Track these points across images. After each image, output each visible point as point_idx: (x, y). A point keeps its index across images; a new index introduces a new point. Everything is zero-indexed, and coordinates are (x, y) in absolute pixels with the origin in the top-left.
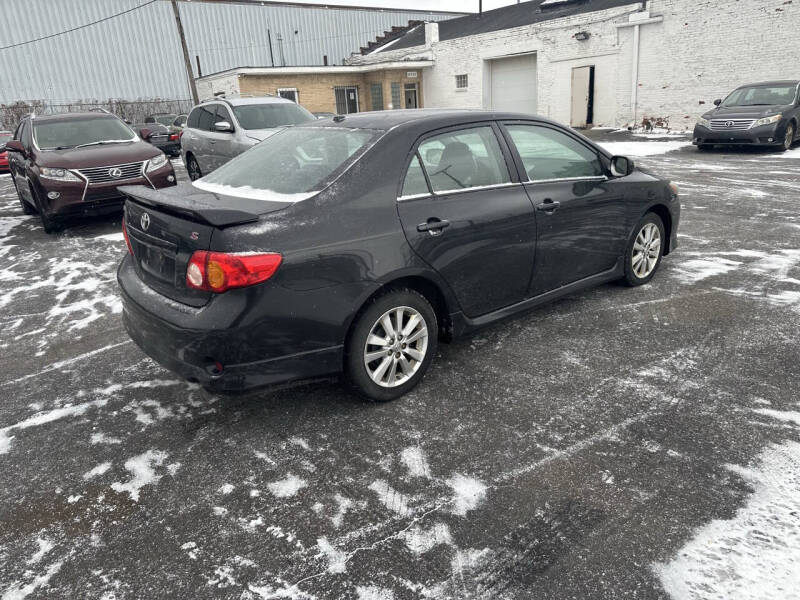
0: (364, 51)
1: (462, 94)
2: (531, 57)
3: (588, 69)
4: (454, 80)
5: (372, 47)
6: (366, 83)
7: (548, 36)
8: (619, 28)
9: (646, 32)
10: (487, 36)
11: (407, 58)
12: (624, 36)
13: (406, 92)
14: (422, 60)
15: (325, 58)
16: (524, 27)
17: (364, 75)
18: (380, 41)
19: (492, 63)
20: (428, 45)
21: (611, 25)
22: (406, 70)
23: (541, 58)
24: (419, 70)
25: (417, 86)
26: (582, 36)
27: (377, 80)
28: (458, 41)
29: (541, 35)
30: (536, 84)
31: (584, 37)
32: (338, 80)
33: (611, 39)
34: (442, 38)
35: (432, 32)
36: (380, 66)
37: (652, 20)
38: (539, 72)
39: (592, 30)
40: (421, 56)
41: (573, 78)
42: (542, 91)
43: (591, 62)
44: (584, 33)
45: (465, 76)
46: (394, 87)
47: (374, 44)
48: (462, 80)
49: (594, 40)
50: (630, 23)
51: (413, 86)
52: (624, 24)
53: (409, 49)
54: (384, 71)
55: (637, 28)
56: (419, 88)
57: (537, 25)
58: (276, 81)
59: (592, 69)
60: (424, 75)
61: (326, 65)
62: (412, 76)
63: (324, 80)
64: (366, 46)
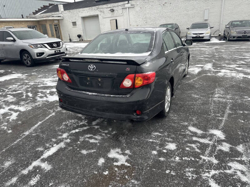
0: (34, 13)
1: (74, 28)
2: (97, 16)
3: (115, 20)
4: (72, 24)
5: (37, 12)
6: (39, 24)
7: (101, 10)
8: (122, 8)
9: (130, 10)
10: (81, 9)
11: (53, 16)
12: (124, 11)
13: (55, 27)
14: (59, 17)
15: (22, 15)
16: (93, 7)
17: (38, 21)
18: (40, 10)
19: (84, 18)
20: (60, 12)
21: (120, 7)
22: (54, 20)
23: (100, 17)
24: (58, 20)
25: (58, 25)
26: (112, 10)
27: (43, 23)
28: (71, 11)
29: (99, 10)
30: (100, 25)
31: (113, 11)
32: (28, 23)
33: (120, 11)
34: (65, 10)
35: (61, 7)
37: (132, 6)
38: (100, 21)
39: (114, 9)
40: (58, 15)
41: (111, 23)
42: (102, 27)
43: (116, 18)
44: (113, 10)
45: (75, 22)
46: (50, 26)
48: (74, 24)
49: (116, 12)
50: (126, 7)
51: (57, 25)
52: (124, 7)
53: (53, 13)
55: (127, 8)
56: (59, 26)
57: (97, 7)
58: (4, 24)
59: (116, 20)
60: (60, 22)
61: (23, 18)
62: (56, 22)
63: (23, 23)
64: (34, 12)
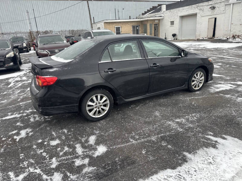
0: (143, 14)
1: (171, 27)
2: (195, 15)
3: (214, 19)
4: (170, 23)
5: (146, 13)
6: (142, 24)
7: (201, 8)
8: (225, 5)
9: (235, 6)
10: (181, 8)
11: (155, 16)
12: (227, 7)
13: (154, 27)
14: (160, 16)
15: (130, 16)
16: (193, 5)
17: (142, 22)
18: (148, 11)
19: (182, 17)
20: (162, 12)
21: (223, 4)
22: (155, 20)
23: (198, 15)
24: (159, 20)
25: (158, 25)
27: (145, 23)
28: (172, 10)
29: (198, 8)
30: (196, 24)
31: (213, 8)
32: (133, 23)
33: (222, 8)
34: (167, 10)
35: (164, 8)
36: (146, 19)
37: (237, 2)
38: (197, 20)
39: (216, 6)
40: (160, 15)
41: (209, 22)
42: (198, 26)
43: (215, 16)
44: (213, 7)
45: (173, 22)
46: (151, 25)
47: (146, 12)
48: (172, 23)
49: (217, 9)
50: (229, 3)
51: (157, 25)
52: (228, 3)
53: (156, 13)
54: (147, 20)
55: (232, 5)
56: (159, 26)
57: (198, 5)
58: (115, 24)
59: (216, 19)
60: (160, 21)
61: (130, 19)
62: (157, 22)
63: (129, 23)
64: (144, 12)
